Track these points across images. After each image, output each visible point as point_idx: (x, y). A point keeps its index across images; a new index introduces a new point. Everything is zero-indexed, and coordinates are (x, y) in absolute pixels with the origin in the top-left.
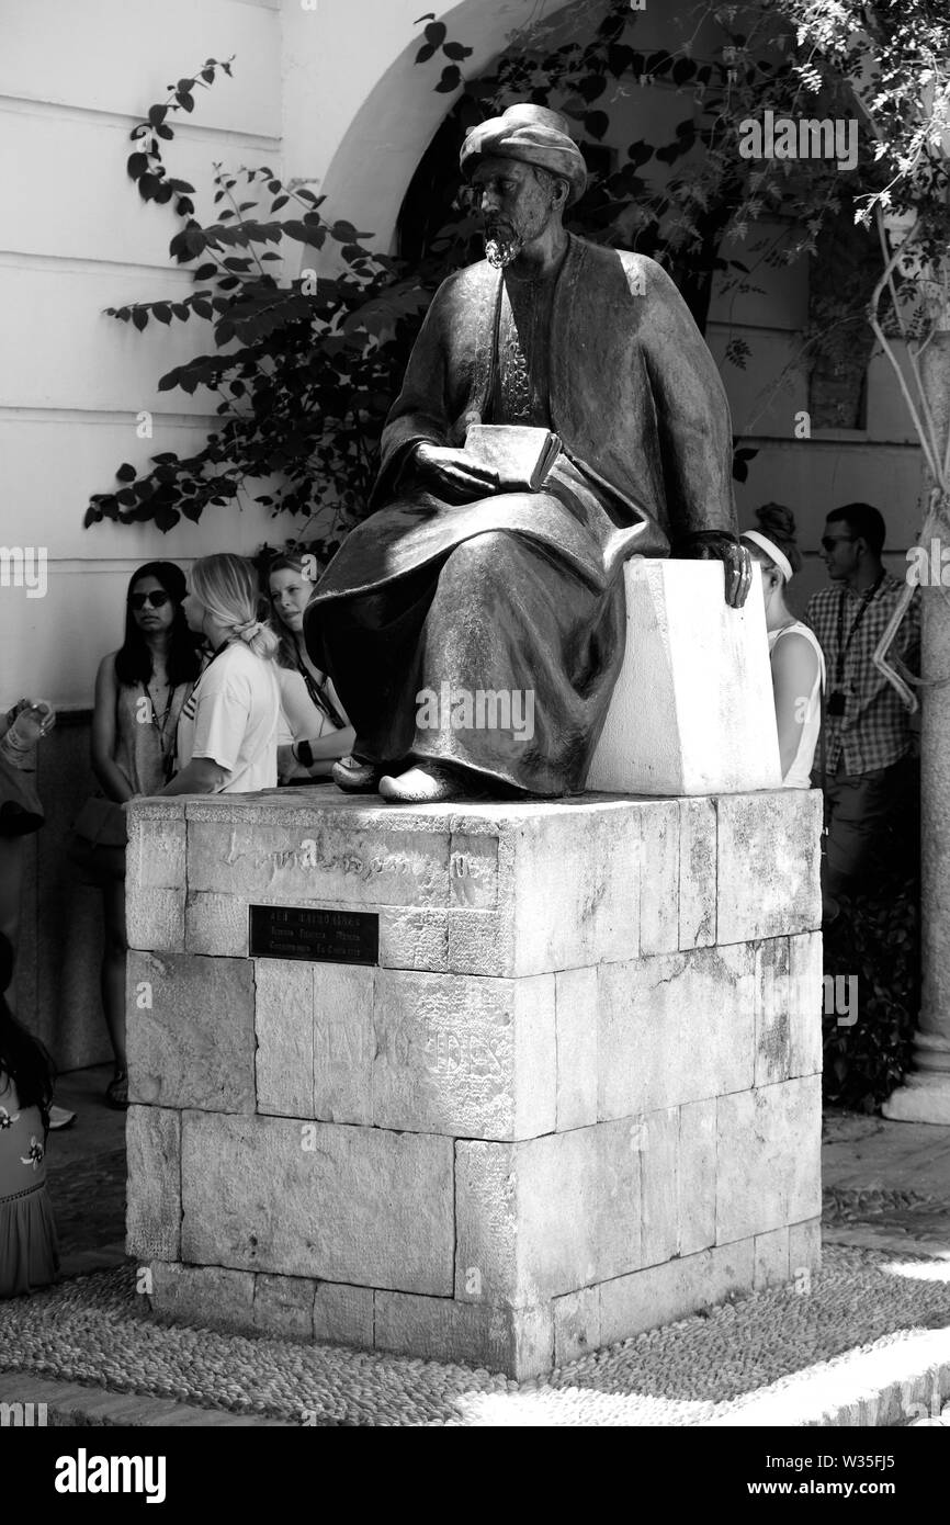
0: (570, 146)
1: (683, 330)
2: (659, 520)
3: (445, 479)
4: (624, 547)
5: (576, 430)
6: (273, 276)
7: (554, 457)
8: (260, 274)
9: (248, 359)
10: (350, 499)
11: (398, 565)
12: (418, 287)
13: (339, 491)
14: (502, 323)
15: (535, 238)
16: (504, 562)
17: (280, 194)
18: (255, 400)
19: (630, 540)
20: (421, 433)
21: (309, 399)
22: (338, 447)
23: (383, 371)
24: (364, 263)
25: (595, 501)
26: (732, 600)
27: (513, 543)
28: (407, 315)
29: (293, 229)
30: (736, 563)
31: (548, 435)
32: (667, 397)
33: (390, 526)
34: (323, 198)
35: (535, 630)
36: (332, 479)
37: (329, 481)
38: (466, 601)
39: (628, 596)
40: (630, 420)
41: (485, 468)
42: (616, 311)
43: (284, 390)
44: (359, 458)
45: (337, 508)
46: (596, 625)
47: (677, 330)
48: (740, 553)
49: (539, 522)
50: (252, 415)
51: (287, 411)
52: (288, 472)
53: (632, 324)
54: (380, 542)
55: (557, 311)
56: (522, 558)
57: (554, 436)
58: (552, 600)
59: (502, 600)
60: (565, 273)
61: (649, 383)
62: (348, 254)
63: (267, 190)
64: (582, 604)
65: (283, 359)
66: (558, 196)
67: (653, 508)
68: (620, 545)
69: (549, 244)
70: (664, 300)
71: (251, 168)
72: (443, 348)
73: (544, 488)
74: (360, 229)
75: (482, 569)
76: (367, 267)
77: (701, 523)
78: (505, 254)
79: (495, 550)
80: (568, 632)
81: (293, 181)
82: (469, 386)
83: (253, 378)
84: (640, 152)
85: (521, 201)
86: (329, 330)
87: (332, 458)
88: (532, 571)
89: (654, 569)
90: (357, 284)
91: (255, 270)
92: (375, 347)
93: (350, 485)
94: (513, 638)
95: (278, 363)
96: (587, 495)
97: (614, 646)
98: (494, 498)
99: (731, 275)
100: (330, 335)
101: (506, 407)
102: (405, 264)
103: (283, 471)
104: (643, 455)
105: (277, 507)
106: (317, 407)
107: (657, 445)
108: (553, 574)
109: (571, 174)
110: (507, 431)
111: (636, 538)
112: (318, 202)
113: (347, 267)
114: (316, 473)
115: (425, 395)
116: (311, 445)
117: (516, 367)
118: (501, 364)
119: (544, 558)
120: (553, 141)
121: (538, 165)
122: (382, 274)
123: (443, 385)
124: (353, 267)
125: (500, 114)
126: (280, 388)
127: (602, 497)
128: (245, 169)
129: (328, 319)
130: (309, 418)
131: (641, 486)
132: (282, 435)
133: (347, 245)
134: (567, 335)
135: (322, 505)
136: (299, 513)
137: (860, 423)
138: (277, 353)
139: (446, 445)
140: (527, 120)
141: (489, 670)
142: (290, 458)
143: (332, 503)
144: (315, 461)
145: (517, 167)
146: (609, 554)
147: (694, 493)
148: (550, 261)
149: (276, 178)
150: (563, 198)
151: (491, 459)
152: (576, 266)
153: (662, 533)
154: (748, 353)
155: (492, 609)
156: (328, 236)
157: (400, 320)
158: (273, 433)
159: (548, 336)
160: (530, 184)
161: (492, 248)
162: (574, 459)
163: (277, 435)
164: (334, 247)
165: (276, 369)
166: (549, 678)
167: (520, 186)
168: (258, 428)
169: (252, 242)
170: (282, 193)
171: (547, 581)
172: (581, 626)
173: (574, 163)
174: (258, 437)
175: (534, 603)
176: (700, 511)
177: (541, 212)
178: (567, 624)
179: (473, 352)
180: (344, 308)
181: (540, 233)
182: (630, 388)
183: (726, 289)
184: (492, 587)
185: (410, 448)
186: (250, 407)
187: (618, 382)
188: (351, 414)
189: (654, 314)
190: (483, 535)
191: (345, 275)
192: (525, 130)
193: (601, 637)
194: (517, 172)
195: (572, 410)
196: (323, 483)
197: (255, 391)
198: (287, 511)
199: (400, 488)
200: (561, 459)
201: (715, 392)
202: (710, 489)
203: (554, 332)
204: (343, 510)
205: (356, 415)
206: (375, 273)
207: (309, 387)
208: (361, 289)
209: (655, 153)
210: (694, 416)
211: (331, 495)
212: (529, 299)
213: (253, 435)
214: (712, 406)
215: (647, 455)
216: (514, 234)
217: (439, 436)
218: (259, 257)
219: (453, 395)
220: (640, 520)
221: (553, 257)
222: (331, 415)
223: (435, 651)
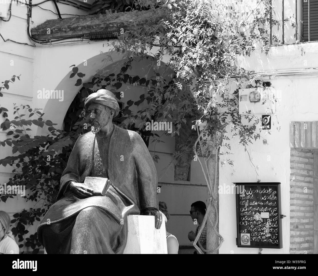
0: (115, 101)
1: (145, 152)
2: (137, 204)
3: (78, 192)
4: (127, 212)
5: (115, 179)
6: (29, 135)
7: (109, 186)
8: (25, 134)
9: (21, 158)
10: (48, 197)
11: (65, 215)
12: (69, 139)
13: (45, 195)
14: (95, 149)
15: (105, 126)
16: (94, 215)
17: (31, 112)
18: (23, 169)
19: (129, 210)
20: (72, 179)
21: (38, 169)
22: (45, 182)
23: (59, 162)
24: (54, 132)
25: (120, 199)
26: (157, 226)
27: (97, 210)
28: (66, 146)
29: (35, 122)
30: (158, 217)
31: (107, 180)
32: (140, 170)
33: (63, 204)
34: (44, 114)
35: (102, 234)
36: (44, 191)
37: (42, 192)
38: (83, 226)
39: (128, 225)
40: (130, 176)
41: (89, 189)
42: (127, 146)
43: (31, 166)
44: (51, 186)
45: (45, 200)
46: (119, 233)
47: (143, 152)
48: (159, 213)
49: (104, 204)
50: (22, 173)
51: (32, 172)
52: (31, 189)
53: (131, 150)
54: (60, 209)
55: (110, 146)
56: (99, 214)
57: (109, 181)
58: (107, 226)
59: (93, 226)
60: (113, 136)
61: (135, 167)
62: (50, 129)
63: (28, 111)
64: (115, 227)
65: (31, 157)
66: (111, 115)
67: (136, 201)
68: (126, 211)
69: (108, 127)
70: (140, 144)
71: (24, 105)
72: (78, 156)
73: (106, 195)
74: (53, 122)
75: (88, 217)
76: (55, 133)
77: (149, 205)
78: (97, 130)
79: (92, 211)
80: (111, 235)
81: (35, 109)
82: (85, 166)
83: (23, 163)
84: (130, 103)
85: (101, 116)
86: (44, 150)
87: (44, 185)
88: (102, 218)
89: (135, 218)
90: (52, 138)
91: (24, 133)
92: (57, 155)
93: (48, 193)
94: (96, 237)
95: (30, 159)
96: (118, 197)
97: (124, 239)
98: (92, 197)
99: (155, 137)
100: (44, 151)
101: (95, 172)
102: (66, 132)
103: (30, 189)
104: (133, 186)
105: (28, 199)
106: (40, 171)
107: (137, 183)
108: (108, 218)
109: (115, 109)
110: (96, 179)
111: (131, 209)
112: (42, 115)
113: (49, 133)
114: (39, 190)
115: (73, 168)
116: (38, 182)
117: (99, 161)
118: (94, 160)
119: (106, 214)
120: (110, 100)
121: (106, 106)
122: (59, 135)
123: (78, 166)
124: (51, 133)
125: (96, 92)
126: (30, 166)
127: (122, 198)
128: (22, 105)
129: (44, 147)
130: (38, 174)
131: (133, 195)
132: (30, 179)
133: (50, 127)
134: (113, 153)
135: (40, 199)
136: (34, 201)
137: (188, 180)
138: (30, 156)
139: (78, 182)
140: (103, 94)
141: (89, 245)
142: (32, 185)
143: (43, 198)
144: (39, 186)
145: (100, 106)
146: (123, 213)
147: (147, 197)
148: (109, 133)
149: (31, 108)
150: (113, 115)
151: (91, 186)
152: (116, 134)
153: (138, 208)
154: (159, 158)
155: (91, 228)
156: (45, 124)
157: (64, 148)
158: (27, 178)
159: (108, 153)
160: (104, 111)
161: (93, 128)
162: (114, 187)
163: (29, 179)
164: (46, 127)
165: (29, 160)
166: (106, 248)
167: (101, 111)
168: (23, 177)
169: (24, 125)
170: (32, 112)
171: (106, 220)
172: (115, 233)
173: (116, 106)
174: (23, 179)
175: (102, 227)
176: (148, 202)
177: (107, 119)
178: (111, 233)
179: (87, 157)
180: (48, 144)
181: (106, 125)
182: (130, 168)
183: (154, 141)
184: (91, 222)
185: (69, 183)
186: (21, 171)
187: (127, 166)
188: (49, 173)
189: (137, 148)
190: (89, 207)
191: (49, 135)
192: (103, 96)
193: (120, 237)
194: (100, 108)
195: (114, 173)
196: (41, 192)
197: (23, 166)
198: (30, 200)
199: (66, 194)
200: (111, 187)
201: (153, 169)
202: (151, 196)
203: (109, 152)
204: (46, 200)
205: (51, 174)
206: (57, 135)
207: (38, 166)
208: (53, 139)
209: (134, 103)
210: (147, 176)
211: (43, 196)
212: (103, 142)
213: (22, 178)
214: (152, 173)
215: (134, 186)
216: (99, 125)
217: (77, 180)
218: (25, 130)
219: (81, 169)
220: (132, 204)
221: (110, 131)
222: (44, 174)
223: (74, 240)
